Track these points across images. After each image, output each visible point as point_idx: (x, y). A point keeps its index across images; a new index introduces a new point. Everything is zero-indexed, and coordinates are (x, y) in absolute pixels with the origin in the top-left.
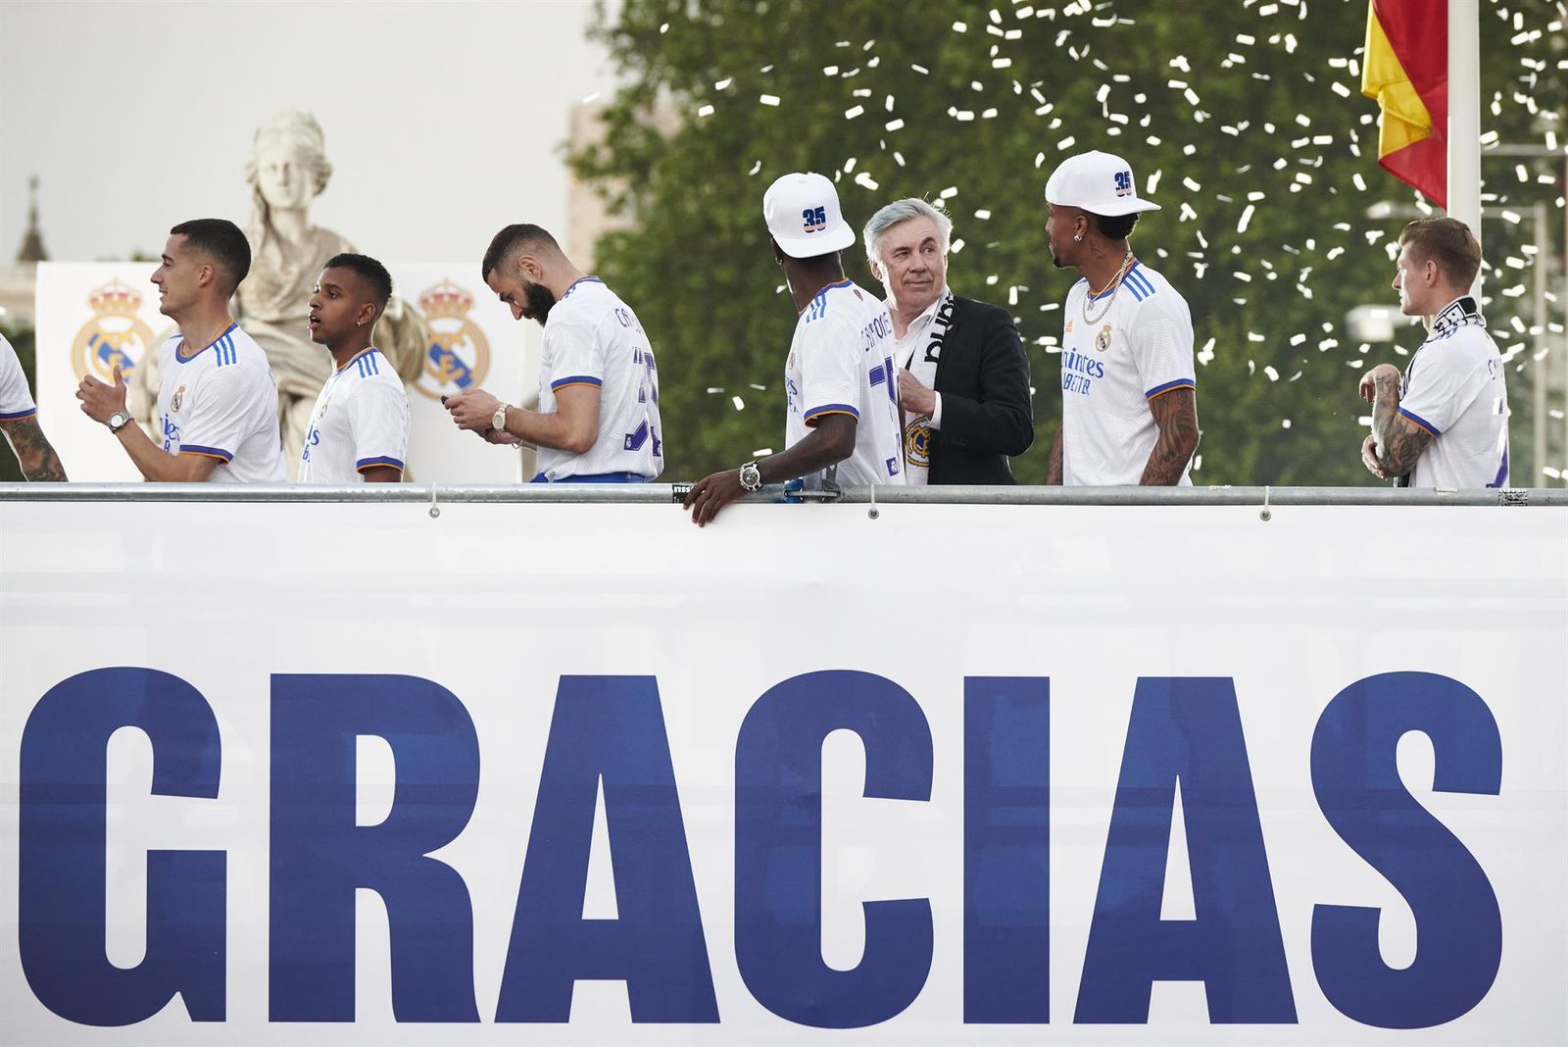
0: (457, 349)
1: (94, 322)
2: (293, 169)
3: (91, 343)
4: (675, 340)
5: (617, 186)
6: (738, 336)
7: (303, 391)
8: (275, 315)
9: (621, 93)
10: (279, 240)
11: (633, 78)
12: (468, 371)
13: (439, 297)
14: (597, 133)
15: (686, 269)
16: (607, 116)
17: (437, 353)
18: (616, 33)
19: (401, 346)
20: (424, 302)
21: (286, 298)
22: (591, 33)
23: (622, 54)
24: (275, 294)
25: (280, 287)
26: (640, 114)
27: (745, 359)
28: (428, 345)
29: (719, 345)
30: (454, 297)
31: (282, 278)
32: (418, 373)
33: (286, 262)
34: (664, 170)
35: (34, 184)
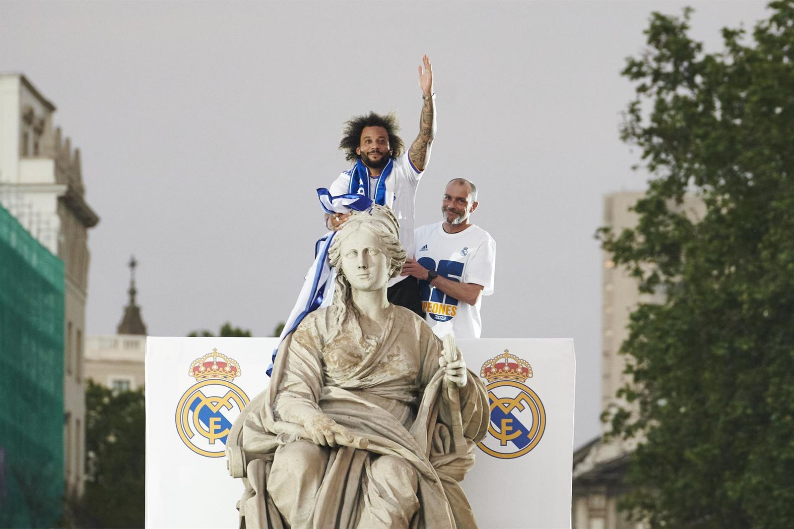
0: (515, 412)
1: (195, 389)
2: (371, 253)
3: (193, 408)
4: (702, 402)
5: (648, 268)
6: (757, 400)
7: (381, 450)
8: (355, 383)
9: (654, 186)
10: (359, 315)
11: (664, 172)
12: (525, 432)
13: (500, 366)
14: (633, 221)
15: (712, 340)
16: (641, 206)
17: (498, 415)
18: (649, 133)
19: (466, 410)
20: (487, 370)
21: (365, 368)
22: (626, 135)
23: (653, 152)
24: (356, 364)
25: (360, 358)
26: (671, 204)
27: (764, 420)
28: (490, 408)
29: (740, 407)
30: (513, 366)
31: (362, 350)
32: (482, 434)
33: (365, 336)
34: (692, 253)
35: (133, 264)
